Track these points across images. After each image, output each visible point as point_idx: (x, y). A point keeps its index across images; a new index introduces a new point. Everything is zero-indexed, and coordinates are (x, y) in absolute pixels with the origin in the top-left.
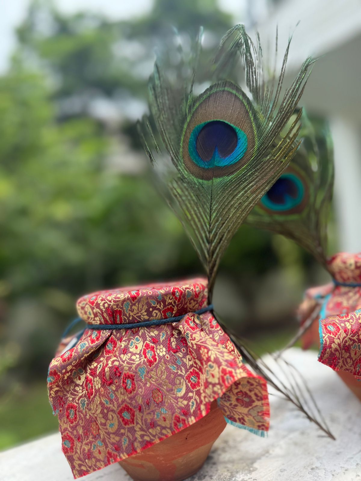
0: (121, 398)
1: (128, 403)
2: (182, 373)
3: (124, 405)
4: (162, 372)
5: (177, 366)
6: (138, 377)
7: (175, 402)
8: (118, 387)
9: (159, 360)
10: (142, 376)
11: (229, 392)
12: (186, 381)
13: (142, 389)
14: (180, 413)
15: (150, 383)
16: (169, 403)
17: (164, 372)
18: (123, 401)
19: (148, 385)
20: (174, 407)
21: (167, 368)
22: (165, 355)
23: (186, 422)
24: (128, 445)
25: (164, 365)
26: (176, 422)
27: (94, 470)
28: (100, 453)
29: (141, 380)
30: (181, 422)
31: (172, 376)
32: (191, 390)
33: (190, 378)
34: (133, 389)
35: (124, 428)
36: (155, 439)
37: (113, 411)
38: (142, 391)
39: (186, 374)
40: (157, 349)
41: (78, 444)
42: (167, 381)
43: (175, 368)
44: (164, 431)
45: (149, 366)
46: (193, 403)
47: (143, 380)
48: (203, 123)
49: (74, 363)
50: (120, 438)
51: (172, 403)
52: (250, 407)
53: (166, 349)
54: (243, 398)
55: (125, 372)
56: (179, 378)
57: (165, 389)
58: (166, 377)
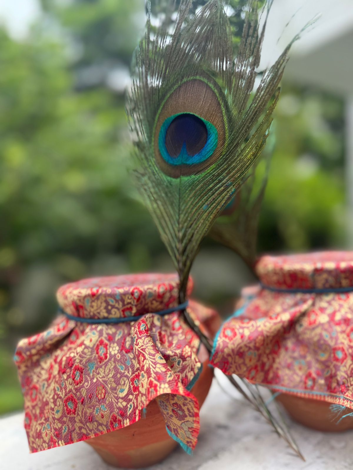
0: (69, 387)
1: (74, 393)
2: (128, 374)
3: (69, 395)
4: (110, 370)
5: (126, 367)
6: (87, 371)
7: (115, 402)
8: (68, 377)
9: (109, 358)
10: (90, 370)
11: (166, 401)
12: (130, 383)
13: (88, 383)
14: (118, 413)
15: (97, 379)
16: (109, 402)
17: (112, 371)
18: (70, 391)
19: (95, 380)
20: (113, 406)
21: (115, 367)
22: (117, 354)
23: (122, 423)
24: (67, 434)
25: (114, 365)
26: (113, 421)
27: (41, 450)
28: (46, 435)
29: (89, 375)
30: (117, 422)
31: (119, 376)
32: (132, 392)
33: (134, 380)
34: (80, 382)
35: (66, 417)
36: (91, 434)
37: (60, 398)
38: (88, 385)
39: (132, 376)
40: (110, 347)
41: (34, 423)
42: (113, 380)
43: (124, 368)
44: (100, 428)
45: (99, 363)
46: (131, 406)
47: (91, 375)
48: (173, 116)
49: (38, 347)
50: (61, 425)
51: (112, 402)
52: (183, 421)
53: (119, 348)
54: (177, 410)
55: (76, 364)
56: (125, 379)
57: (109, 387)
58: (113, 376)
